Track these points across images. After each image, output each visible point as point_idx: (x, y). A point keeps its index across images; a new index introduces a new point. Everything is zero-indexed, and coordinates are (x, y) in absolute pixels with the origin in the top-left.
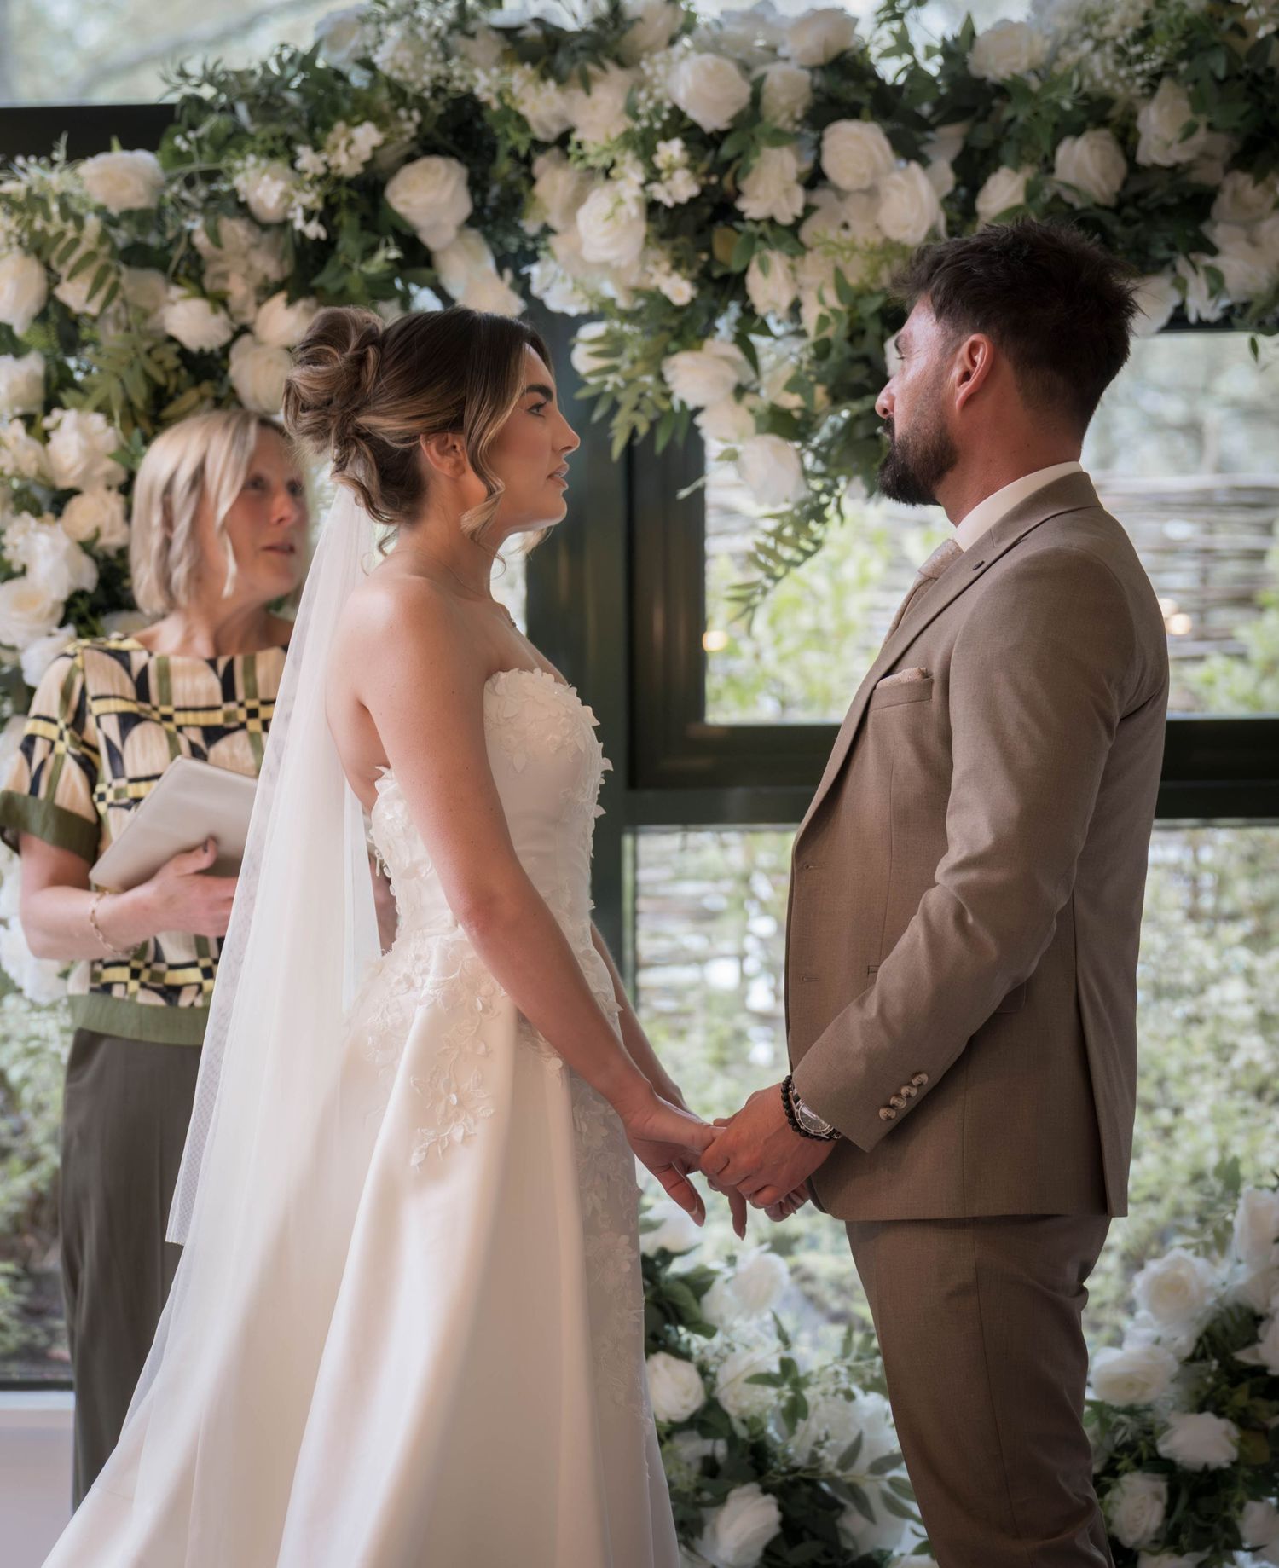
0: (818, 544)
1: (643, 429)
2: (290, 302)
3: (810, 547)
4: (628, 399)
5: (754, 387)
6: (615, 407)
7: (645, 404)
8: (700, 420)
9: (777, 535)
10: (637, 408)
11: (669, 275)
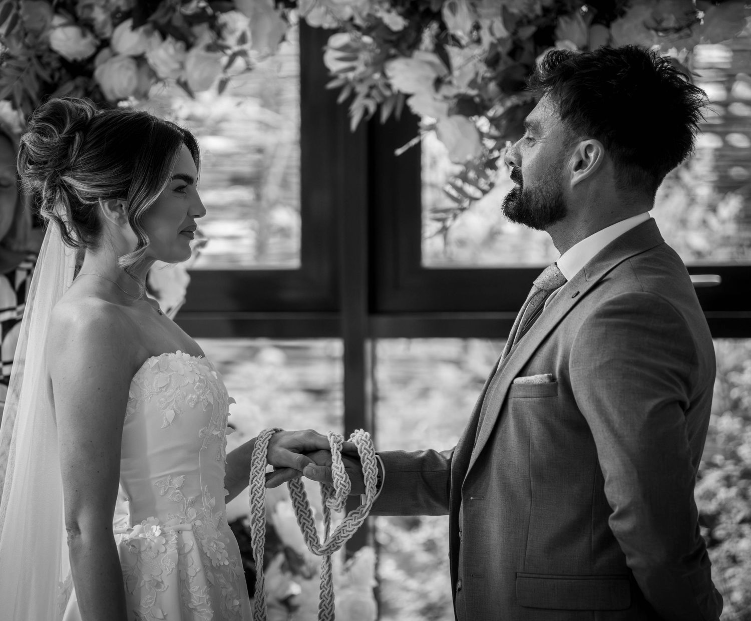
0: (492, 185)
1: (372, 109)
2: (134, 28)
3: (486, 187)
4: (362, 89)
5: (447, 79)
6: (353, 96)
7: (374, 93)
8: (411, 102)
9: (464, 177)
10: (368, 96)
11: (389, 11)
